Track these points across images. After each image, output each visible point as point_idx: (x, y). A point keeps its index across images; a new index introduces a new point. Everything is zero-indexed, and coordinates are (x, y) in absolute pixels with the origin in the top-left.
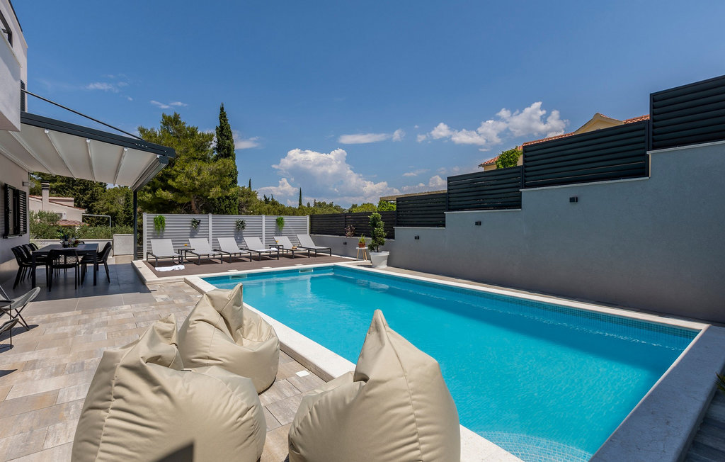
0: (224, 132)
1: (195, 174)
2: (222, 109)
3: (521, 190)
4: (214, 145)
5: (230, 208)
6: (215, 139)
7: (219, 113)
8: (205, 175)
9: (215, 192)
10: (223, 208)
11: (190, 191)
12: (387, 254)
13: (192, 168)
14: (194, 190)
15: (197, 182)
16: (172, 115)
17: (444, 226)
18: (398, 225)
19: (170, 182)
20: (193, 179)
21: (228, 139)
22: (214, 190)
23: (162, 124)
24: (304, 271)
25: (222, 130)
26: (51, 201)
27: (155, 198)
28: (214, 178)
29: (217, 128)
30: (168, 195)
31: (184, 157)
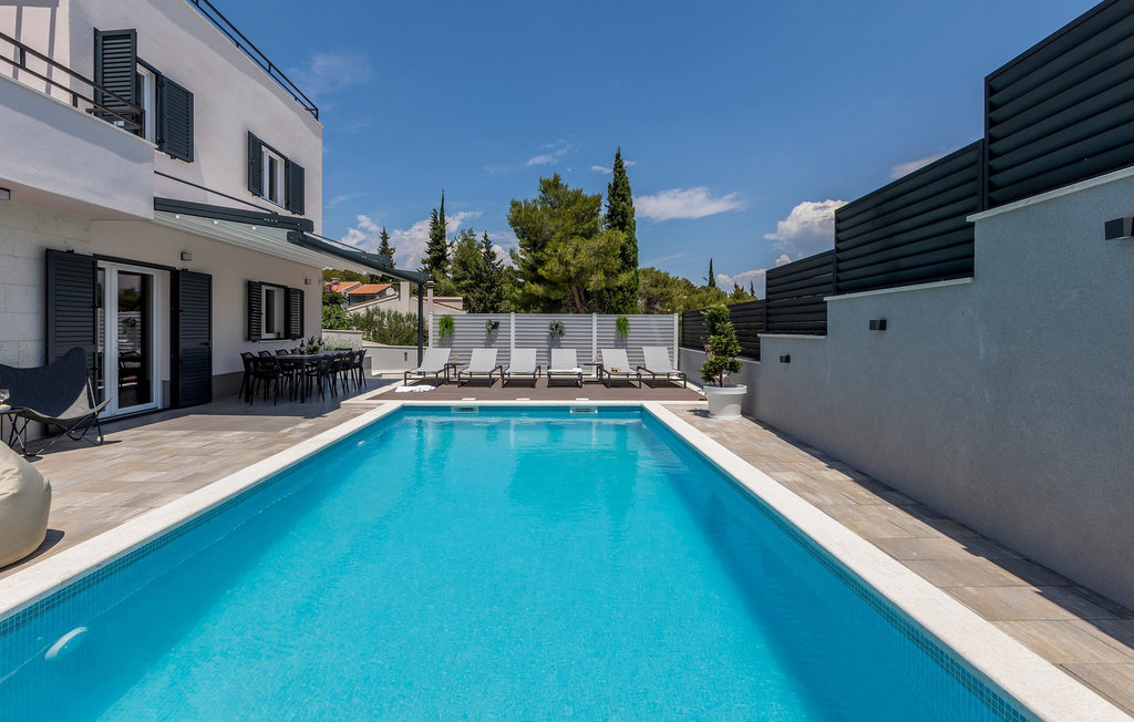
0: (620, 190)
1: (569, 257)
2: (618, 156)
3: (970, 219)
4: (604, 212)
5: (624, 304)
6: (605, 202)
7: (613, 162)
8: (583, 258)
9: (596, 281)
10: (614, 305)
11: (564, 281)
12: (741, 390)
13: (567, 251)
14: (570, 280)
15: (572, 269)
16: (551, 178)
17: (822, 330)
18: (768, 330)
19: (541, 271)
20: (567, 264)
21: (624, 199)
22: (594, 278)
23: (540, 193)
24: (587, 409)
25: (615, 189)
26: (435, 301)
27: (525, 295)
28: (594, 261)
29: (610, 186)
30: (538, 289)
31: (558, 234)
